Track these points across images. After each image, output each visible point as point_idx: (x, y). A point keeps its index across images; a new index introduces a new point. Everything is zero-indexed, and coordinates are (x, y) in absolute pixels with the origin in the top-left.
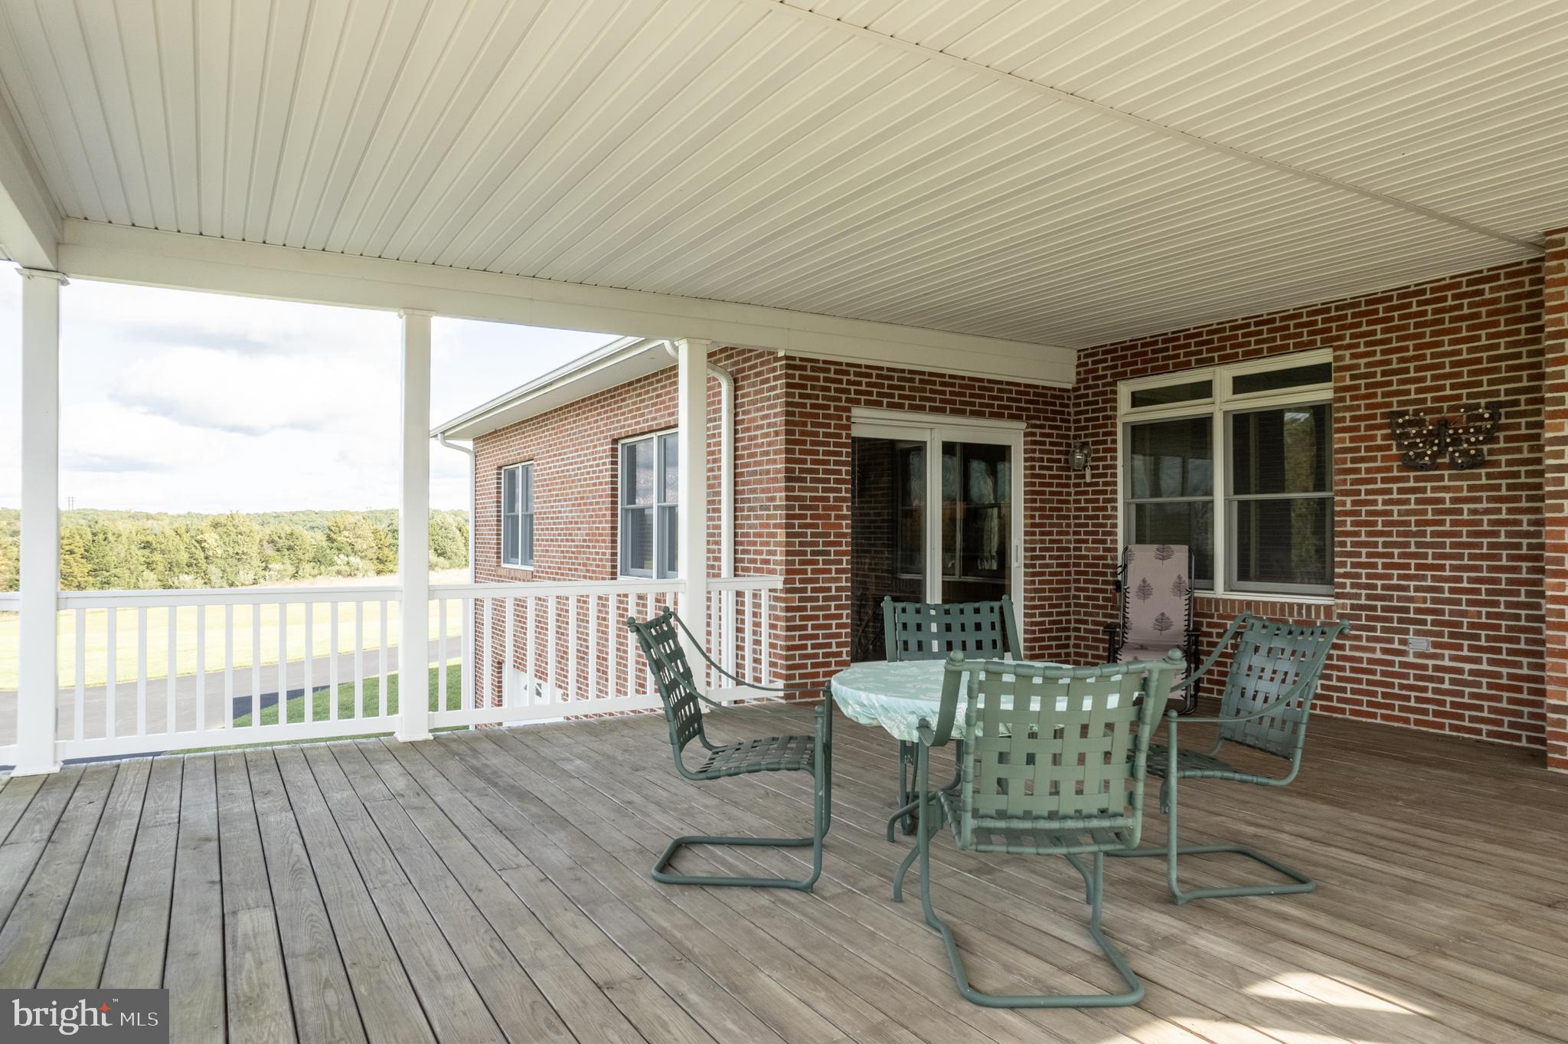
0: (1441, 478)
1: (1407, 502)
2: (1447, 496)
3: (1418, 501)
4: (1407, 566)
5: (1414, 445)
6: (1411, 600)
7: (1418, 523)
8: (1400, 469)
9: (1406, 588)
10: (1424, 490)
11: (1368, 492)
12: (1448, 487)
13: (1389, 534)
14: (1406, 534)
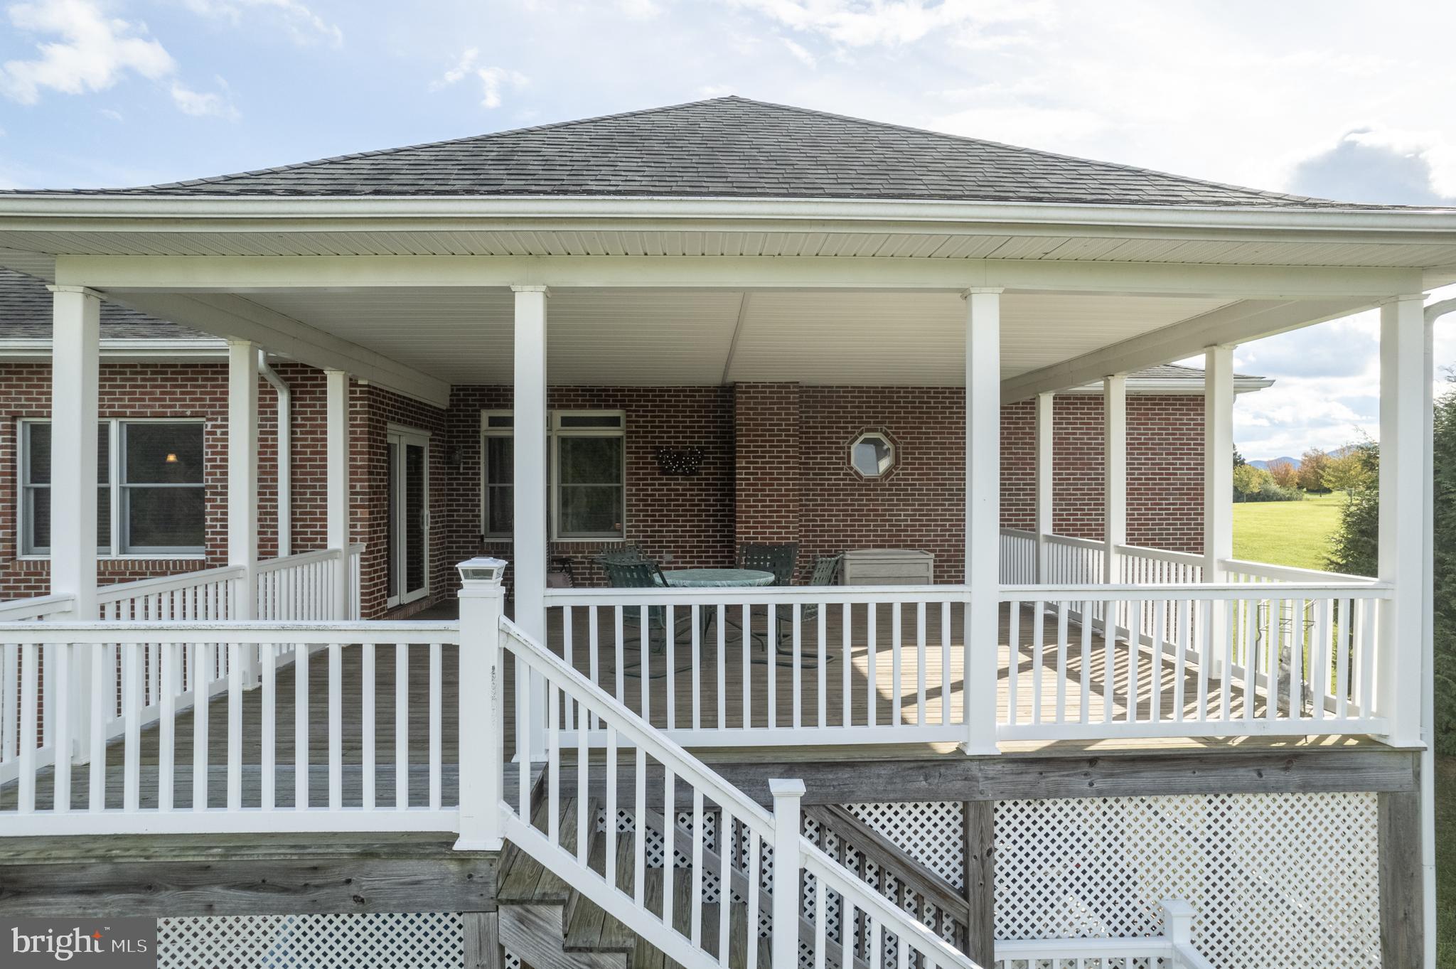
0: (678, 479)
1: (663, 490)
2: (680, 488)
3: (668, 490)
4: (662, 521)
5: (668, 463)
6: (664, 537)
7: (667, 500)
8: (659, 474)
9: (662, 531)
10: (670, 485)
11: (644, 485)
12: (680, 483)
13: (654, 505)
14: (661, 505)
